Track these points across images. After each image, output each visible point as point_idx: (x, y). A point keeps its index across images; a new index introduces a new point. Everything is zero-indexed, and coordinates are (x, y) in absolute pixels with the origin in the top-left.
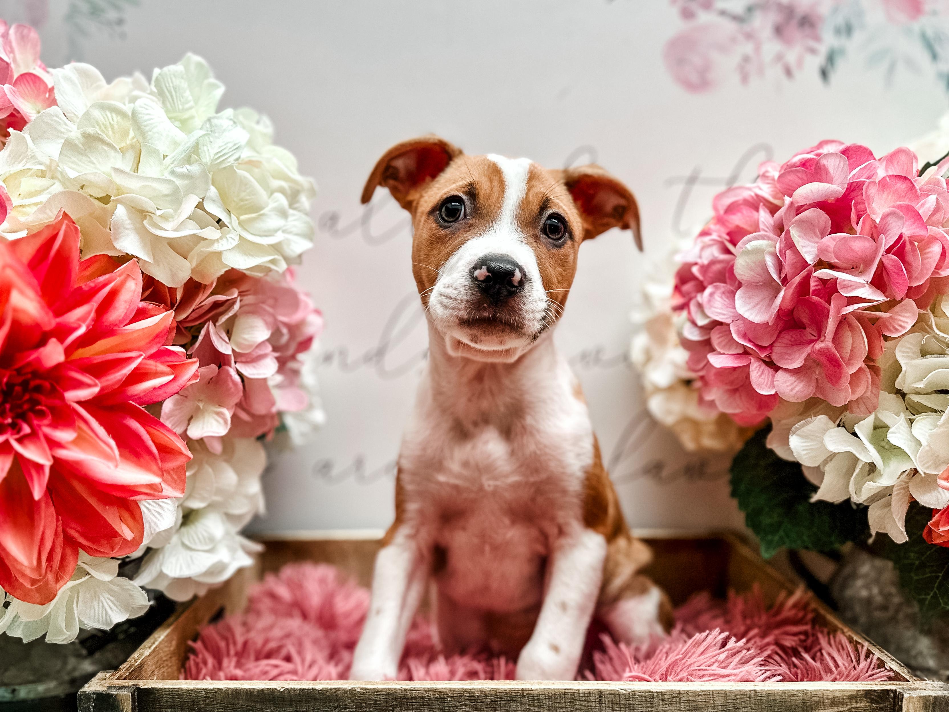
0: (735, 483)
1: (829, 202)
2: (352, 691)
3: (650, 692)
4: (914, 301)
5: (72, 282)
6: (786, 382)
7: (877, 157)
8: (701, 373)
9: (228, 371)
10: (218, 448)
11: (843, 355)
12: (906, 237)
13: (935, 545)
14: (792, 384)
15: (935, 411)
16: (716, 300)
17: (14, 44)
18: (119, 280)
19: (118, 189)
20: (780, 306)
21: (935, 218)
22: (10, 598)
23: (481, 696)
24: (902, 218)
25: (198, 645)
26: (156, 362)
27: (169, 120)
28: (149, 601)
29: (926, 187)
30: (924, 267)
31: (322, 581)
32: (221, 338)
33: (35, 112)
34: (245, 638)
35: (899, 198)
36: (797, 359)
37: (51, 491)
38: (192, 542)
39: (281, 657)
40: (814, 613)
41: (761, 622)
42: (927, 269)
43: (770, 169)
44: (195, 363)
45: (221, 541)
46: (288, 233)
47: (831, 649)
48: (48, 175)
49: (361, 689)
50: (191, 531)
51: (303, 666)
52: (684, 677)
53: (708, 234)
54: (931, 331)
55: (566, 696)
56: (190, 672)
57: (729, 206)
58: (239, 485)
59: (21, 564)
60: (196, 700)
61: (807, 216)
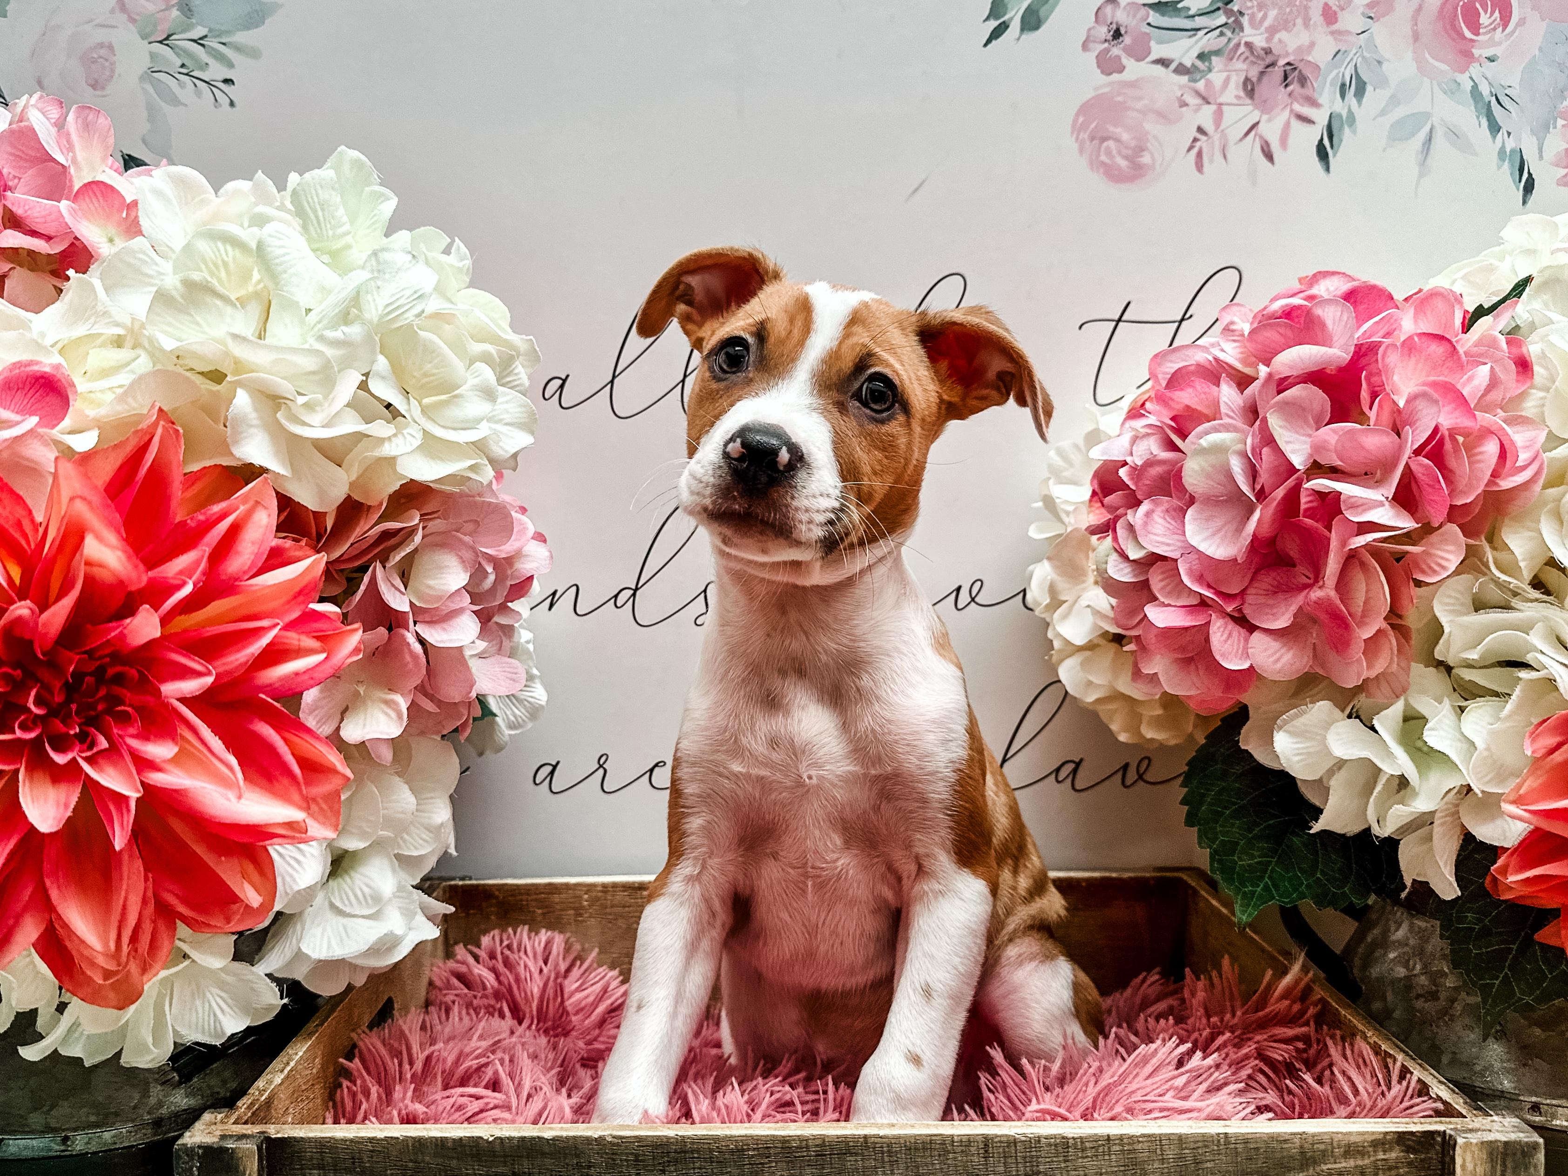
0: (1191, 802)
1: (1328, 371)
2: (600, 1140)
3: (1063, 1138)
4: (1461, 526)
5: (171, 515)
6: (1266, 650)
7: (1399, 296)
8: (1135, 632)
9: (403, 638)
10: (386, 755)
11: (1353, 610)
12: (1444, 430)
13: (1506, 901)
14: (1275, 653)
15: (1497, 694)
16: (1156, 523)
17: (74, 137)
18: (241, 509)
19: (235, 363)
20: (1254, 534)
21: (1489, 398)
22: (66, 997)
24: (1436, 402)
25: (355, 1065)
26: (299, 633)
27: (312, 253)
28: (282, 998)
29: (1475, 350)
30: (1473, 477)
31: (546, 955)
32: (393, 585)
33: (105, 240)
34: (426, 1053)
35: (1434, 368)
36: (1283, 614)
37: (137, 834)
38: (347, 902)
39: (484, 1083)
40: (1319, 1007)
41: (1236, 1020)
42: (1479, 480)
43: (1236, 319)
44: (356, 630)
45: (390, 900)
46: (497, 422)
47: (1346, 1065)
48: (129, 343)
49: (614, 1137)
50: (344, 885)
51: (518, 1096)
52: (1118, 1113)
53: (1143, 415)
54: (1487, 571)
55: (933, 1146)
56: (343, 1107)
57: (1174, 375)
58: (417, 811)
59: (91, 948)
60: (357, 1156)
61: (1293, 397)
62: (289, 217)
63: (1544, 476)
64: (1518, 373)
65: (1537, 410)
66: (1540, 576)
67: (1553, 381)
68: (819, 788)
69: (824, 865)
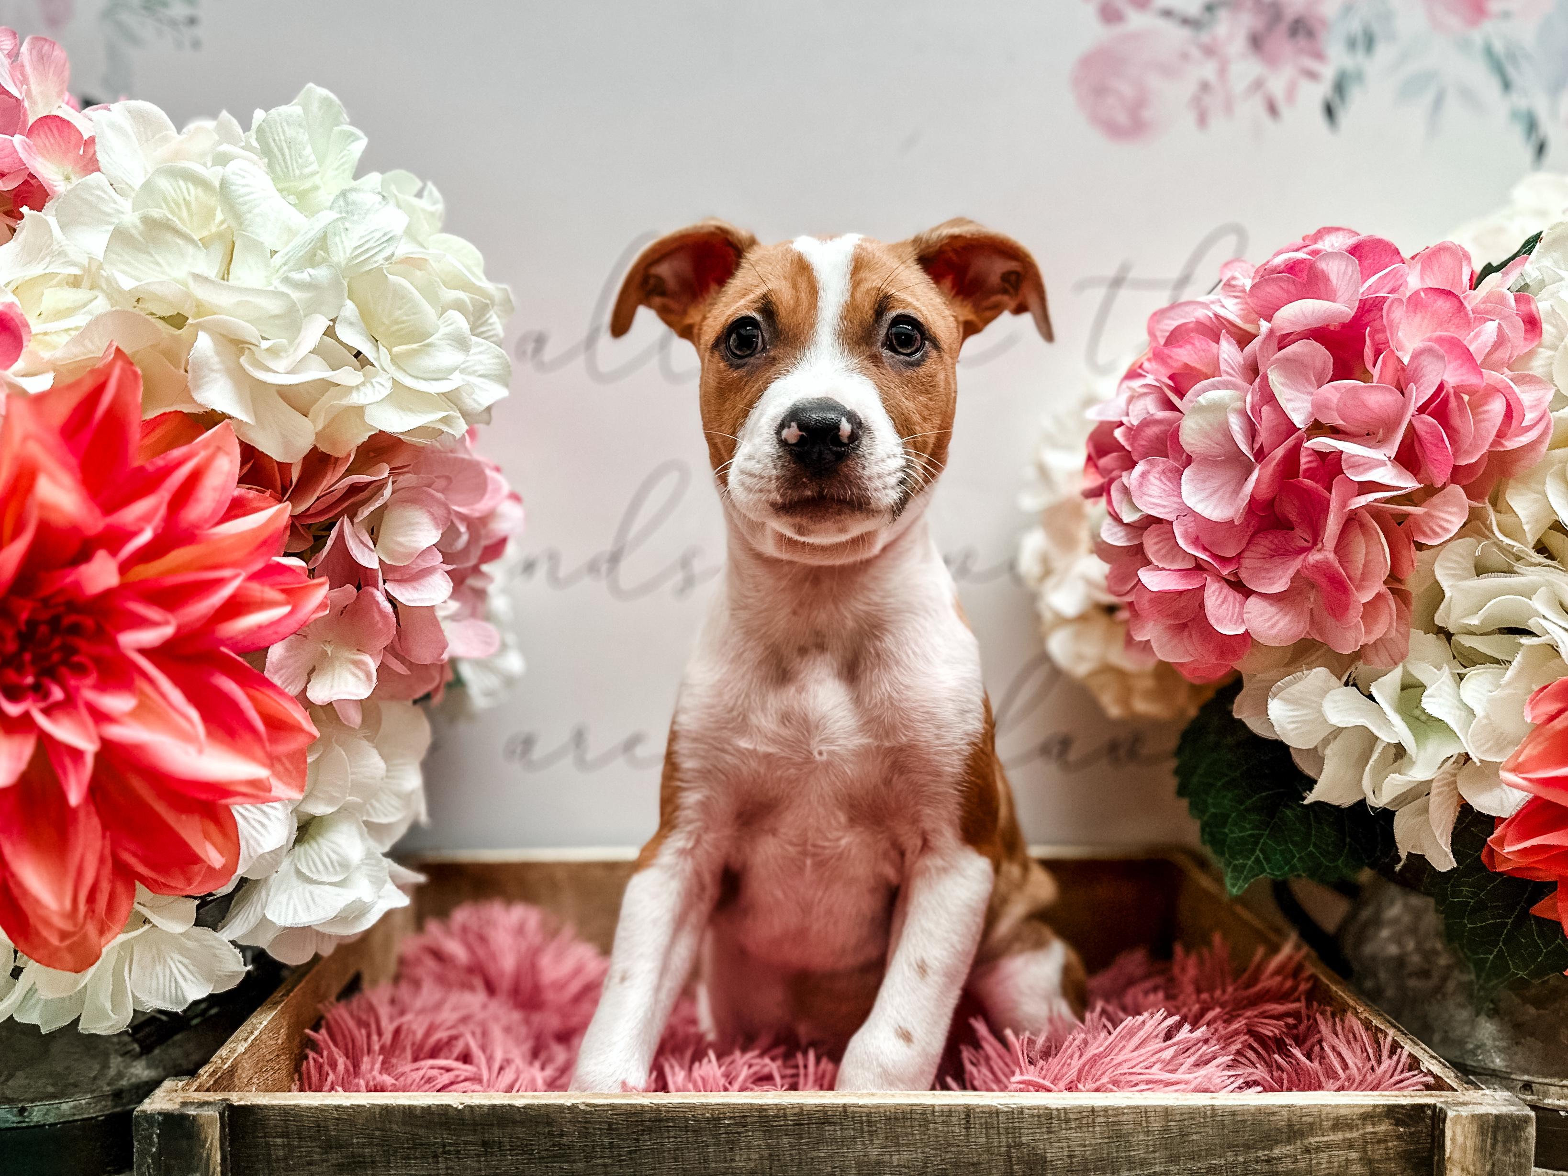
0: (1183, 773)
1: (1332, 328)
2: (573, 1108)
3: (1047, 1108)
4: (1463, 487)
5: (129, 459)
6: (1261, 615)
7: (1406, 254)
8: (1128, 599)
9: (372, 595)
10: (355, 718)
11: (1352, 574)
12: (1449, 388)
13: (1501, 874)
14: (1270, 618)
15: (1497, 662)
16: (1152, 484)
17: (28, 69)
18: (203, 455)
19: (197, 306)
20: (1252, 496)
21: (1497, 356)
22: (23, 959)
23: (776, 1116)
24: (1440, 358)
25: (322, 1036)
26: (263, 584)
27: (277, 194)
28: (245, 965)
29: (1482, 306)
30: (1478, 436)
31: (520, 930)
32: (362, 542)
33: (62, 178)
34: (395, 1024)
35: (1440, 324)
36: (1280, 578)
37: (94, 792)
38: (314, 869)
39: (455, 1055)
40: (1311, 982)
41: (1226, 997)
42: (1483, 439)
43: (1237, 274)
44: (323, 585)
45: (358, 868)
46: (469, 374)
47: (1336, 1040)
48: (86, 283)
49: (587, 1105)
50: (310, 851)
51: (490, 1068)
52: (1103, 1085)
53: (1140, 376)
54: (1490, 535)
55: (914, 1116)
56: (309, 1077)
57: (1172, 333)
58: (387, 777)
59: (46, 908)
60: (322, 1124)
61: (1294, 352)
62: (255, 157)
63: (1551, 436)
64: (1526, 331)
65: (1545, 369)
66: (1544, 540)
67: (1562, 340)
68: (828, 764)
69: (826, 844)
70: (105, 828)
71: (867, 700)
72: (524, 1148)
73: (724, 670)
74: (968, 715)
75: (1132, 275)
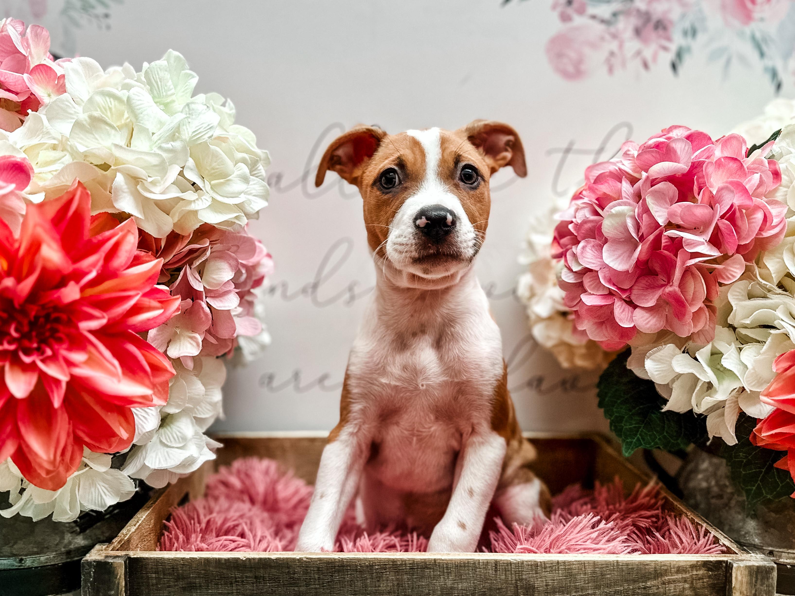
0: (601, 396)
1: (677, 176)
2: (300, 560)
3: (535, 562)
4: (743, 256)
5: (84, 236)
6: (642, 317)
7: (714, 139)
8: (575, 309)
9: (200, 305)
10: (190, 365)
11: (687, 297)
12: (736, 206)
13: (759, 447)
14: (647, 319)
15: (759, 342)
16: (588, 252)
17: (30, 41)
18: (120, 234)
19: (116, 160)
20: (638, 258)
21: (760, 190)
22: (25, 485)
23: (401, 565)
24: (732, 192)
25: (171, 524)
26: (150, 299)
27: (155, 104)
28: (136, 488)
29: (752, 166)
30: (750, 230)
31: (267, 472)
32: (195, 278)
33: (46, 95)
34: (208, 518)
35: (731, 175)
36: (651, 300)
37: (66, 401)
38: (169, 440)
39: (237, 534)
40: (664, 501)
41: (622, 508)
42: (753, 232)
43: (630, 149)
44: (178, 299)
45: (190, 440)
46: (249, 194)
47: (677, 529)
48: (60, 148)
49: (307, 558)
50: (167, 432)
51: (254, 541)
52: (563, 550)
53: (581, 198)
54: (756, 279)
55: (469, 565)
56: (165, 544)
57: (598, 177)
58: (206, 395)
59: (41, 458)
60: (175, 567)
61: (659, 188)
62: (143, 86)
63: (786, 230)
64: (774, 178)
65: (783, 197)
66: (782, 282)
67: (792, 183)
68: (427, 391)
69: (424, 430)
70: (70, 419)
71: (446, 358)
72: (275, 579)
73: (375, 344)
74: (496, 366)
75: (575, 147)
